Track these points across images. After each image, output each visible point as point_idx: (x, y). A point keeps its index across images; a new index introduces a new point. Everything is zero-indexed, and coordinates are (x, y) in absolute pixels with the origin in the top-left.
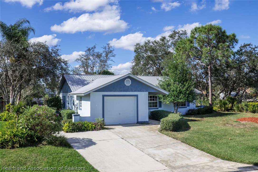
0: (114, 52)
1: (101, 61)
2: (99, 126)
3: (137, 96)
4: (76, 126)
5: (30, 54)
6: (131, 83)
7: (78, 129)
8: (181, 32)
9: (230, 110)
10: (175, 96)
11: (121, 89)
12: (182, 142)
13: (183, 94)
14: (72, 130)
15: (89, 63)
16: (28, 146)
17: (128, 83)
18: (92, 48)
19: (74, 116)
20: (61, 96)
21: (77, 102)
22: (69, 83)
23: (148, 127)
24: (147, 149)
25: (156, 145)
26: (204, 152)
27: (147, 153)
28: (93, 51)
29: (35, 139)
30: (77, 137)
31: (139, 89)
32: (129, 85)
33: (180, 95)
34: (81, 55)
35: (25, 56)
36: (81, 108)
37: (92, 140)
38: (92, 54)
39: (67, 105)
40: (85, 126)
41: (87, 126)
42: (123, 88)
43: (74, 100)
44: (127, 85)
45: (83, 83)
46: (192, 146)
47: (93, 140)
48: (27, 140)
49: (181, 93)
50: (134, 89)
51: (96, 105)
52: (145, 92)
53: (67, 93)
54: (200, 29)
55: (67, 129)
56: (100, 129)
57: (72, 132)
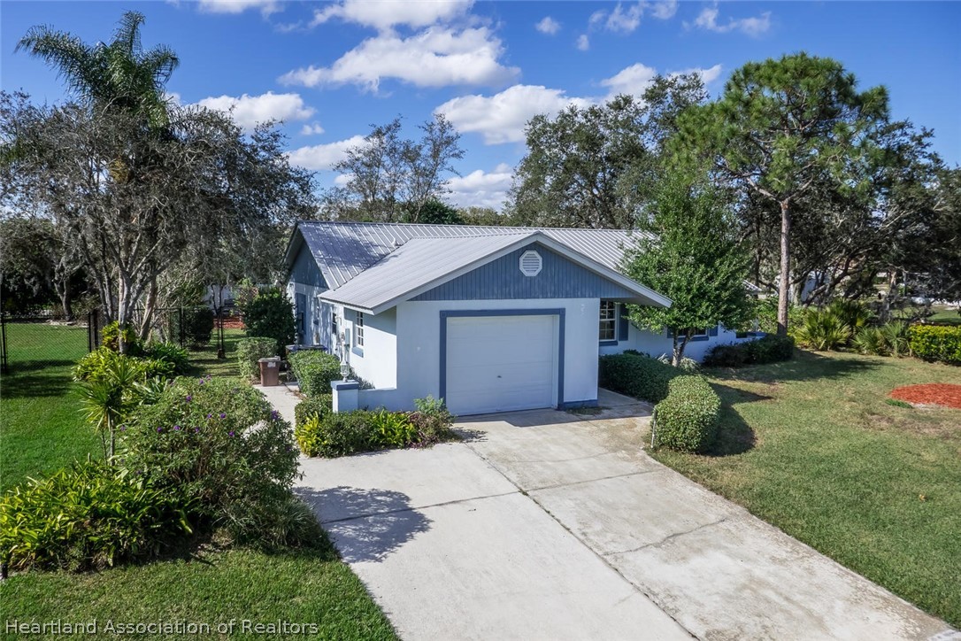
0: (460, 144)
1: (416, 173)
2: (431, 430)
3: (561, 312)
4: (347, 435)
5: (179, 152)
6: (541, 268)
7: (352, 444)
8: (681, 82)
9: (841, 345)
10: (683, 307)
11: (507, 290)
12: (752, 513)
13: (712, 302)
14: (333, 446)
15: (377, 178)
16: (153, 558)
17: (531, 267)
18: (389, 129)
19: (340, 388)
20: (291, 292)
21: (345, 325)
22: (319, 255)
23: (602, 427)
24: (630, 557)
25: (660, 533)
26: (859, 576)
27: (637, 583)
28: (392, 138)
29: (181, 525)
30: (354, 487)
31: (568, 288)
32: (535, 274)
33: (701, 306)
34: (353, 151)
35: (159, 159)
36: (359, 346)
37: (408, 499)
38: (388, 149)
39: (313, 325)
40: (381, 431)
41: (386, 432)
42: (512, 285)
43: (334, 315)
44: (527, 274)
45: (364, 258)
46: (801, 540)
47: (411, 504)
48: (150, 534)
49: (703, 298)
50: (553, 288)
51: (419, 348)
52: (589, 297)
53: (310, 287)
54: (761, 72)
55: (313, 445)
56: (433, 441)
57: (331, 456)
